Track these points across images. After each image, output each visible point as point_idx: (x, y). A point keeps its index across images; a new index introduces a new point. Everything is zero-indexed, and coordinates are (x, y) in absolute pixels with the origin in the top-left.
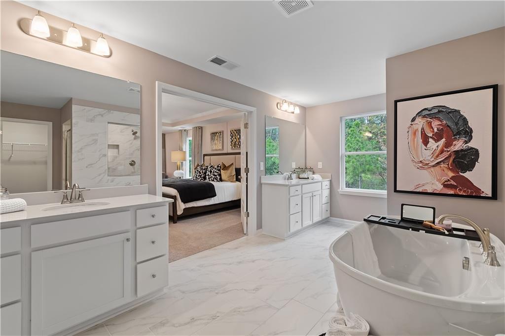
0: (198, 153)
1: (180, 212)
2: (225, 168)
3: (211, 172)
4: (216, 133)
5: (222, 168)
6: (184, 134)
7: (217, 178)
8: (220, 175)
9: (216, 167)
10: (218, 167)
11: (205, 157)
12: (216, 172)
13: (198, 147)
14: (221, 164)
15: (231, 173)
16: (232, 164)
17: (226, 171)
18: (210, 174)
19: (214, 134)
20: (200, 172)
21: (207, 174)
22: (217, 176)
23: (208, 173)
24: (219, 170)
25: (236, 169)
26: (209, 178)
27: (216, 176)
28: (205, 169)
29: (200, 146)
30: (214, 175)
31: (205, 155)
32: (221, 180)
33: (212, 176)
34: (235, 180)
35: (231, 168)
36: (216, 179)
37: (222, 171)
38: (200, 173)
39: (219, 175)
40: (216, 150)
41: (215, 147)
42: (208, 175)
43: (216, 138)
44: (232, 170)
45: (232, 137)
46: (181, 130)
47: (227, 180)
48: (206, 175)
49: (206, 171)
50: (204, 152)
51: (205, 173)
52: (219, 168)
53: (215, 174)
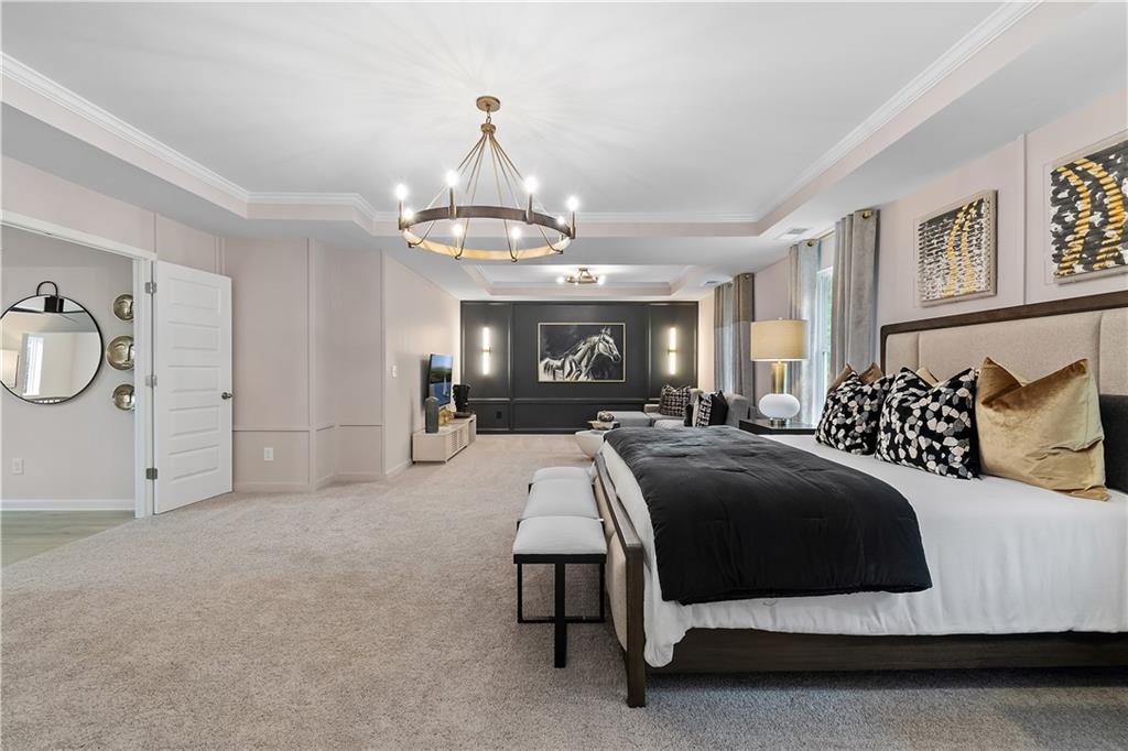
0: (858, 323)
1: (659, 652)
2: (1009, 392)
3: (905, 413)
4: (953, 214)
5: (984, 391)
6: (807, 255)
7: (946, 449)
8: (970, 435)
9: (940, 386)
10: (955, 384)
11: (890, 337)
12: (938, 415)
13: (860, 298)
14: (978, 368)
15: (1061, 427)
16: (1077, 369)
17: (1013, 416)
18: (897, 425)
19: (937, 226)
20: (845, 406)
21: (883, 423)
22: (950, 441)
23: (890, 417)
24: (962, 406)
25: (1102, 398)
26: (893, 446)
27: (940, 438)
28: (873, 396)
29: (867, 293)
30: (925, 431)
31: (887, 331)
32: (975, 465)
33: (911, 435)
34: (1097, 476)
35: (1061, 397)
36: (942, 456)
37: (982, 412)
38: (848, 414)
39: (957, 436)
40: (952, 300)
41: (941, 288)
42: (888, 429)
43: (950, 239)
44: (1073, 408)
45: (1067, 204)
46: (796, 246)
47: (1026, 472)
48: (876, 430)
49: (880, 407)
50: (885, 319)
51: (875, 416)
52: (963, 392)
53: (932, 424)
